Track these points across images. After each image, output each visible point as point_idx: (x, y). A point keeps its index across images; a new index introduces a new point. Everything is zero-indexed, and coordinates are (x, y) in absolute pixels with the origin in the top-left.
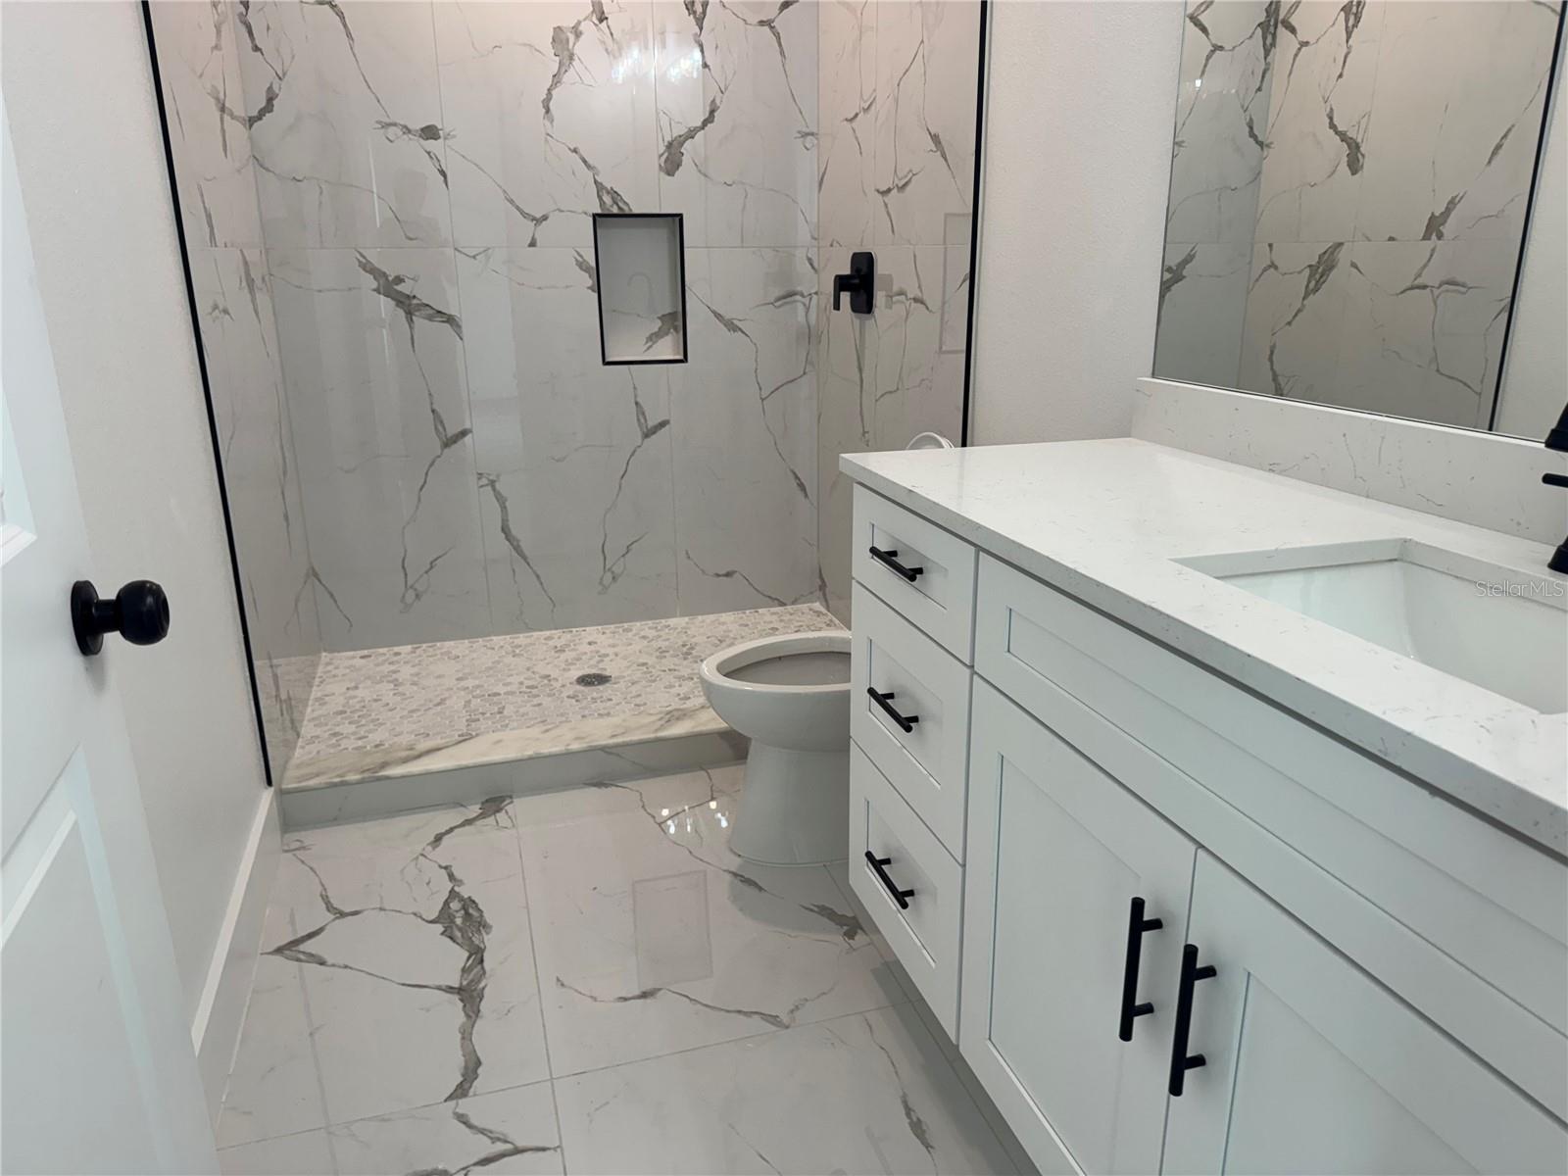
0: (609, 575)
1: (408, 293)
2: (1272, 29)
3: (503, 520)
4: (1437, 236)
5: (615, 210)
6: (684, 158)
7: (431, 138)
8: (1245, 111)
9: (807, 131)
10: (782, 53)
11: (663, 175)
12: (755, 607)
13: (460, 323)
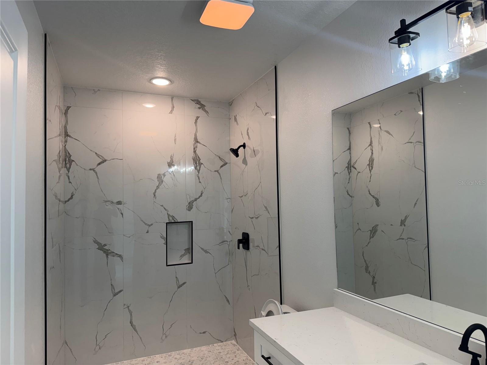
0: (164, 336)
1: (108, 249)
2: (350, 168)
3: (130, 319)
4: (404, 225)
5: (173, 221)
6: (193, 206)
7: (120, 204)
8: (346, 188)
9: (228, 198)
10: (221, 178)
11: (187, 211)
12: (213, 344)
13: (123, 257)
